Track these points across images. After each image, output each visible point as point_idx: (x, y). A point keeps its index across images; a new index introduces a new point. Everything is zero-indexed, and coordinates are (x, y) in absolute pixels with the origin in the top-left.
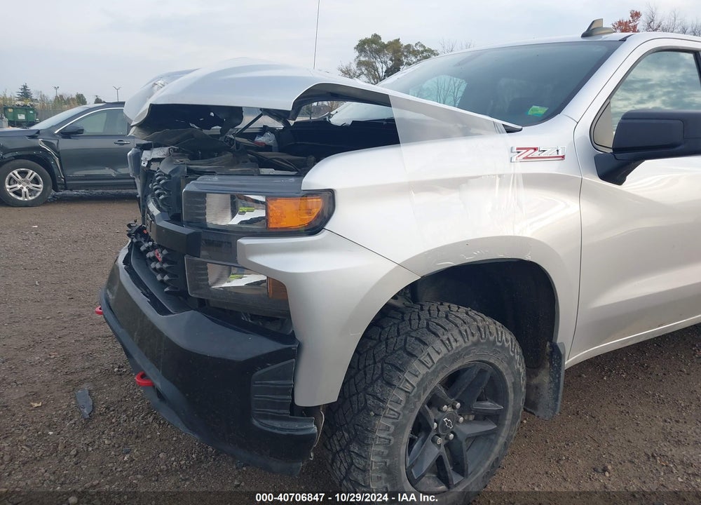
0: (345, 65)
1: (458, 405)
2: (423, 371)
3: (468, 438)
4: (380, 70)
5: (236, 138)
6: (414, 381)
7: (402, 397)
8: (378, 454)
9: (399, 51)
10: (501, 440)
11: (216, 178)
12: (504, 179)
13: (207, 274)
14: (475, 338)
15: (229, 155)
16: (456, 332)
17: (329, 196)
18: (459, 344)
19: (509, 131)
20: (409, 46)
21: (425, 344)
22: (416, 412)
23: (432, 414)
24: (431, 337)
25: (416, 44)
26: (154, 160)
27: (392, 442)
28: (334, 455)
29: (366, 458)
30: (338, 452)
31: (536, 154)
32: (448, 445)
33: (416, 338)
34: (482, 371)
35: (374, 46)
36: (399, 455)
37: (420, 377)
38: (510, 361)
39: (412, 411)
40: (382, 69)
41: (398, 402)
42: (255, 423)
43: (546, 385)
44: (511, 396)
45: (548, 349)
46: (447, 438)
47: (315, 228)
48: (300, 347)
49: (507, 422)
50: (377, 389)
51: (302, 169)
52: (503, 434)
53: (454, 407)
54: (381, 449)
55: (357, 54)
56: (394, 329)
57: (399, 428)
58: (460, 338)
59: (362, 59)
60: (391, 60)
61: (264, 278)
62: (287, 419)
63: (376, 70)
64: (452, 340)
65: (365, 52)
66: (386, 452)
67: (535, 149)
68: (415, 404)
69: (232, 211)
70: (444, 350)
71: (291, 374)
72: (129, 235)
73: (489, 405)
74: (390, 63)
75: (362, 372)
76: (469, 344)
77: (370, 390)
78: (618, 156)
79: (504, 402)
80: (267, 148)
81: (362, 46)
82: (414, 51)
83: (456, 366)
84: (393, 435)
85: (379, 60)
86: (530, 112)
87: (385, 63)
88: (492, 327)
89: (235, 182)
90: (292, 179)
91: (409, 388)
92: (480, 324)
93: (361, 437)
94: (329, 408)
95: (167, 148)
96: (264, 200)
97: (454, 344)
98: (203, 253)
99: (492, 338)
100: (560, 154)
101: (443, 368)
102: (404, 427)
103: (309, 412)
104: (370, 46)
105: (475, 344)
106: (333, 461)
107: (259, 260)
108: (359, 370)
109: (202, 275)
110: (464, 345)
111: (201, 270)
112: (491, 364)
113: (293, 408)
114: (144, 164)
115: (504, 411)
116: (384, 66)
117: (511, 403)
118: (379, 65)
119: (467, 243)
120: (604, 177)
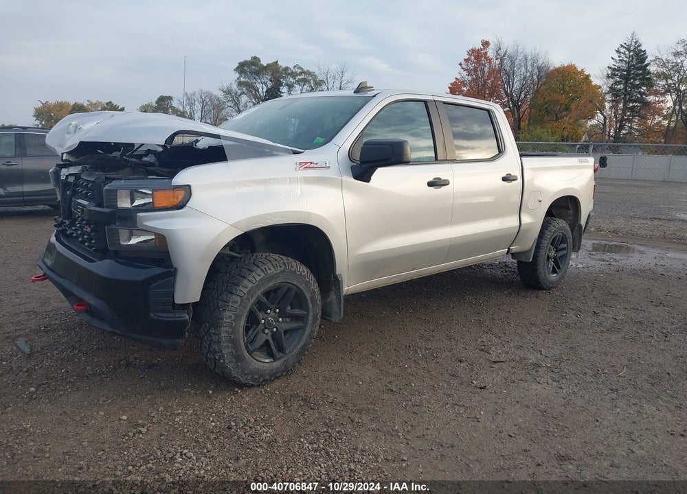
0: (226, 85)
1: (278, 310)
2: (250, 285)
3: (286, 332)
4: (261, 90)
5: (131, 159)
6: (245, 291)
7: (238, 299)
8: (226, 332)
9: (278, 72)
10: (307, 333)
11: (123, 182)
12: (292, 181)
13: (119, 237)
14: (282, 269)
15: (129, 169)
16: (270, 265)
17: (187, 189)
18: (272, 271)
19: (295, 153)
20: (287, 68)
21: (251, 271)
22: (248, 309)
23: (261, 315)
24: (255, 268)
25: (295, 67)
26: (70, 175)
27: (234, 324)
28: (202, 340)
29: (220, 334)
30: (204, 337)
31: (312, 165)
32: (274, 335)
33: (247, 269)
34: (289, 289)
35: (253, 67)
36: (239, 333)
37: (249, 288)
38: (307, 284)
39: (245, 308)
40: (262, 90)
41: (236, 302)
42: (152, 315)
43: (334, 301)
44: (310, 306)
45: (333, 279)
46: (272, 331)
47: (181, 206)
48: (176, 270)
49: (309, 322)
50: (224, 296)
51: (172, 175)
52: (307, 329)
53: (275, 312)
54: (227, 329)
55: (237, 75)
56: (235, 266)
57: (238, 317)
58: (272, 268)
59: (242, 79)
60: (271, 81)
61: (153, 237)
62: (170, 312)
63: (257, 90)
64: (267, 269)
65: (245, 73)
66: (230, 330)
67: (311, 163)
68: (246, 303)
69: (131, 199)
70: (263, 275)
71: (172, 286)
72: (55, 226)
73: (297, 311)
74: (270, 84)
75: (216, 290)
76: (278, 271)
77: (220, 298)
78: (363, 166)
79: (307, 309)
80: (152, 164)
81: (242, 68)
82: (292, 72)
83: (272, 284)
84: (234, 320)
85: (259, 81)
86: (315, 142)
87: (266, 84)
88: (294, 264)
89: (133, 183)
90: (167, 180)
91: (242, 294)
92: (285, 261)
93: (216, 324)
94: (195, 305)
95: (81, 167)
96: (151, 193)
97: (269, 271)
98: (117, 224)
99: (293, 269)
100: (327, 165)
101: (263, 284)
102: (241, 317)
103: (184, 307)
104: (250, 68)
105: (282, 272)
106: (201, 343)
107: (149, 223)
108: (214, 289)
109: (116, 237)
110: (275, 272)
111: (116, 234)
112: (294, 285)
113: (174, 305)
114: (63, 178)
115: (307, 315)
116: (264, 86)
117: (311, 310)
118: (259, 86)
119: (271, 214)
120: (356, 178)
